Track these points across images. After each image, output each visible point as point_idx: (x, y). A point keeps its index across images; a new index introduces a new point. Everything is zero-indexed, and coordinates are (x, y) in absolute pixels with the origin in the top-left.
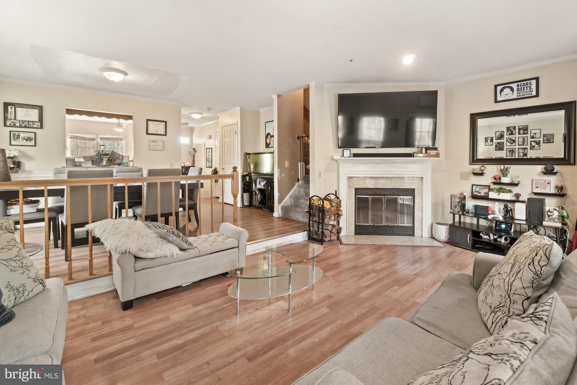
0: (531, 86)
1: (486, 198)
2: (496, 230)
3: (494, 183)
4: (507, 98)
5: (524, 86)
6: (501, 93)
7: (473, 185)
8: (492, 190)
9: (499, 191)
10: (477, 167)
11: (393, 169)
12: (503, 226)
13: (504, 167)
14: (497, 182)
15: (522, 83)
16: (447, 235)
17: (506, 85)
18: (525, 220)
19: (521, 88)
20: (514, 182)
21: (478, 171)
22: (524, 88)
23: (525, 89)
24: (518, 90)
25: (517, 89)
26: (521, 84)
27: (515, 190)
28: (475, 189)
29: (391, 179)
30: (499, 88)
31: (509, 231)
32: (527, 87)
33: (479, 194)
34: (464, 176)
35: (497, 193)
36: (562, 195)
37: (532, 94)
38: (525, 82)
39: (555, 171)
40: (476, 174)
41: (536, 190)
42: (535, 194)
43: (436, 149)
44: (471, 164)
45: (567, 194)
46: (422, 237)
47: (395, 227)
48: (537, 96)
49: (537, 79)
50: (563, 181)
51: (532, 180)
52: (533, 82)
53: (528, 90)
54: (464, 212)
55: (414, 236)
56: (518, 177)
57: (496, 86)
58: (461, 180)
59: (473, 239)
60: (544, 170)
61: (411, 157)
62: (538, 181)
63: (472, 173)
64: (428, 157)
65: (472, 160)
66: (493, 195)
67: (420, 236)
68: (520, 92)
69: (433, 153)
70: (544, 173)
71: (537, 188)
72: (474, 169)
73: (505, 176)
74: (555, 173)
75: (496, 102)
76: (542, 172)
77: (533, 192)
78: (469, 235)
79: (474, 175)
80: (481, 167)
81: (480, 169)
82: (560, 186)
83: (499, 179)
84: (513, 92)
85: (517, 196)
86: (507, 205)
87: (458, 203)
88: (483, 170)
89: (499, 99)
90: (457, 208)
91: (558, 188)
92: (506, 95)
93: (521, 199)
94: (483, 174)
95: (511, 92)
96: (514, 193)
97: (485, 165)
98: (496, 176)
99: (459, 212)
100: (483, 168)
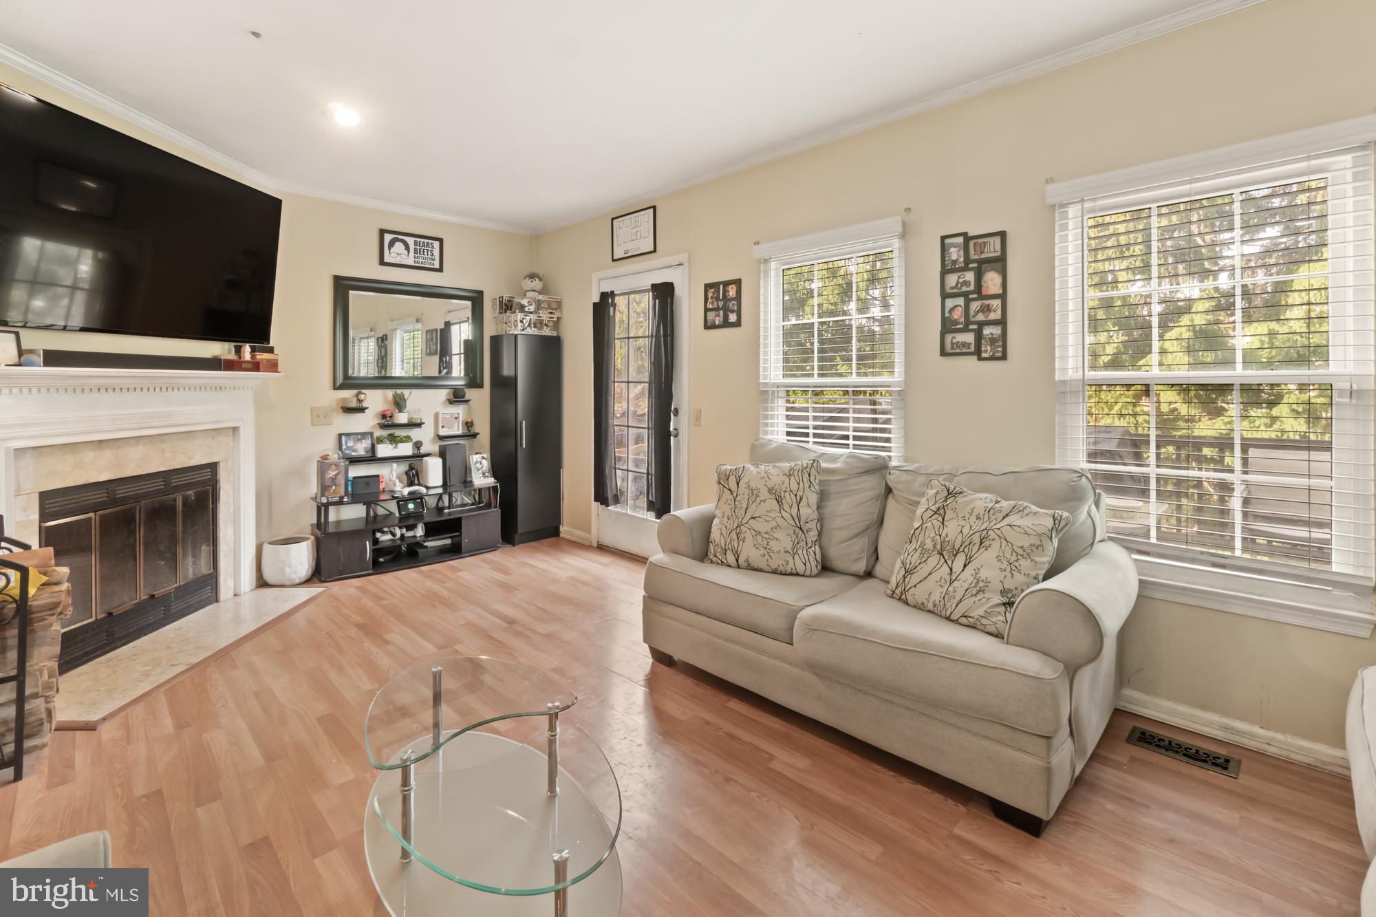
0: (433, 251)
1: (371, 458)
2: (402, 519)
3: (383, 427)
4: (398, 260)
5: (424, 248)
6: (390, 249)
7: (340, 435)
8: (380, 440)
9: (393, 440)
10: (348, 394)
12: (411, 506)
13: (395, 392)
14: (386, 421)
15: (422, 240)
16: (311, 561)
17: (399, 236)
18: (442, 486)
19: (420, 249)
20: (414, 421)
21: (354, 404)
22: (424, 250)
23: (426, 253)
24: (415, 250)
26: (420, 242)
27: (415, 434)
28: (346, 443)
29: (162, 442)
31: (422, 512)
32: (428, 250)
33: (354, 454)
34: (319, 417)
35: (394, 445)
36: (474, 436)
37: (433, 265)
38: (426, 241)
39: (467, 397)
40: (348, 410)
41: (443, 432)
42: (441, 438)
43: (271, 350)
44: (336, 387)
45: (478, 434)
46: (235, 595)
47: (172, 595)
48: (440, 270)
49: (441, 241)
50: (469, 412)
51: (436, 416)
52: (436, 244)
53: (429, 256)
54: (346, 497)
55: (217, 601)
56: (419, 410)
57: (382, 232)
58: (312, 425)
59: (373, 550)
60: (452, 397)
61: (220, 370)
62: (444, 416)
63: (342, 407)
64: (258, 371)
65: (340, 380)
66: (384, 450)
67: (231, 594)
68: (418, 255)
69: (268, 361)
70: (451, 402)
71: (443, 427)
72: (344, 399)
73: (400, 411)
74: (467, 401)
75: (382, 262)
76: (448, 400)
77: (438, 435)
78: (367, 542)
79: (344, 412)
80: (357, 395)
81: (358, 399)
82: (470, 420)
83: (391, 417)
84: (409, 252)
85: (418, 445)
86: (410, 465)
87: (333, 480)
88: (362, 401)
89: (387, 259)
90: (332, 491)
91: (469, 425)
92: (397, 253)
93: (423, 450)
94: (362, 410)
95: (406, 252)
96: (414, 440)
97: (363, 391)
98: (384, 411)
99: (341, 498)
100: (362, 397)
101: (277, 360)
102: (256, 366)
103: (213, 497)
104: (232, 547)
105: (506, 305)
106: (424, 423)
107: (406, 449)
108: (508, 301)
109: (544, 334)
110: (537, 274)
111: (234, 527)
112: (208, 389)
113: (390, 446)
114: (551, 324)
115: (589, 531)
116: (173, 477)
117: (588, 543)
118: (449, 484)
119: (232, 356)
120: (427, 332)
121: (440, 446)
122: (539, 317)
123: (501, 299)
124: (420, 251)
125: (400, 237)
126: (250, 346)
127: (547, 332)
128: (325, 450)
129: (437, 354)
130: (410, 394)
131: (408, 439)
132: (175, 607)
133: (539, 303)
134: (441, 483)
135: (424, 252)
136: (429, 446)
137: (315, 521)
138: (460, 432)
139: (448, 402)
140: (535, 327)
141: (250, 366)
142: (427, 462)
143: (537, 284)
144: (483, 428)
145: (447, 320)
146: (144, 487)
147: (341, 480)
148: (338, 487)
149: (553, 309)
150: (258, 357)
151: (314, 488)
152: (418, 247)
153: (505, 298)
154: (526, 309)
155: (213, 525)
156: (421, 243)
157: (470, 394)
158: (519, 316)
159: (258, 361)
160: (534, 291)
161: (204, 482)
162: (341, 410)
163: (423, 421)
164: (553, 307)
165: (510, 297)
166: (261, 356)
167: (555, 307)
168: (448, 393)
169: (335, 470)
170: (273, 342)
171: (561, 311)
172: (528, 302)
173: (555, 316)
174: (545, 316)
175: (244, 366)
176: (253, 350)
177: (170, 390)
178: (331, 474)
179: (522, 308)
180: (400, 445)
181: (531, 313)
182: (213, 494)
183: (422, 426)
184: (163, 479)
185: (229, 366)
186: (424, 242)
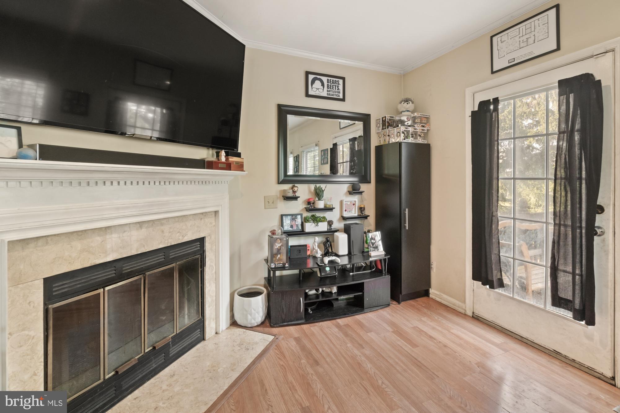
0: (339, 86)
1: (302, 233)
3: (308, 210)
4: (317, 93)
5: (333, 84)
6: (312, 86)
7: (282, 216)
8: (306, 220)
9: (316, 220)
10: (287, 187)
11: (166, 199)
12: (328, 269)
13: (316, 186)
14: (310, 207)
15: (332, 79)
16: (264, 309)
18: (347, 255)
19: (331, 85)
20: (328, 206)
21: (290, 194)
22: (333, 85)
23: (334, 88)
25: (327, 85)
27: (328, 215)
28: (286, 221)
29: (162, 224)
30: (311, 77)
32: (336, 86)
34: (269, 203)
35: (316, 224)
36: (366, 217)
37: (339, 96)
38: (334, 79)
39: (361, 190)
40: (287, 198)
41: (346, 215)
42: (344, 219)
43: (239, 155)
44: (280, 182)
45: (369, 216)
46: (216, 333)
47: (170, 343)
48: (343, 100)
49: (343, 79)
50: (362, 201)
51: (341, 202)
52: (341, 81)
53: (336, 90)
54: (287, 264)
55: (204, 339)
56: (331, 199)
57: (307, 73)
58: (265, 209)
59: (305, 304)
60: (351, 190)
61: (204, 168)
62: (346, 203)
63: (283, 196)
64: (230, 170)
65: (282, 177)
66: (310, 227)
67: (214, 333)
68: (330, 89)
69: (237, 163)
70: (350, 193)
71: (346, 211)
72: (284, 191)
73: (319, 199)
74: (361, 193)
75: (307, 95)
76: (348, 191)
77: (342, 216)
78: (301, 298)
79: (284, 199)
80: (292, 188)
81: (293, 190)
82: (363, 206)
83: (313, 203)
84: (324, 88)
85: (331, 223)
86: (327, 239)
87: (279, 250)
88: (296, 192)
89: (311, 92)
90: (278, 258)
91: (361, 209)
92: (316, 88)
93: (334, 226)
94: (295, 198)
95: (322, 87)
96: (328, 220)
97: (296, 185)
98: (309, 199)
99: (284, 264)
100: (296, 189)
101: (243, 162)
102: (228, 166)
103: (201, 262)
104: (214, 298)
105: (388, 122)
106: (334, 208)
107: (323, 227)
108: (390, 120)
109: (418, 142)
110: (409, 99)
111: (216, 283)
112: (197, 183)
113: (313, 224)
114: (422, 135)
115: (464, 302)
116: (171, 252)
117: (463, 312)
118: (352, 254)
119: (214, 159)
120: (322, 151)
121: (345, 225)
122: (415, 129)
123: (384, 119)
124: (331, 87)
125: (318, 77)
126: (225, 151)
127: (420, 141)
128: (273, 226)
129: (327, 163)
130: (326, 187)
131: (324, 219)
132: (173, 351)
133: (414, 118)
134: (347, 253)
135: (333, 87)
136: (338, 225)
137: (267, 276)
138: (356, 215)
139: (348, 193)
140: (412, 137)
141: (224, 166)
142: (338, 237)
143: (410, 106)
144: (371, 211)
145: (334, 143)
146: (148, 261)
147: (284, 250)
148: (282, 255)
149: (423, 123)
150: (230, 159)
151: (266, 253)
152: (329, 84)
153: (388, 118)
154: (406, 124)
155: (201, 284)
156: (331, 81)
157: (363, 187)
158: (402, 128)
159: (230, 162)
160: (408, 111)
161: (195, 253)
162: (282, 198)
163: (334, 206)
164: (423, 122)
165: (391, 117)
166: (233, 159)
167: (425, 122)
168: (348, 187)
169: (280, 242)
170: (240, 149)
171: (429, 125)
172: (407, 118)
173: (425, 129)
174: (419, 128)
175: (220, 165)
176: (227, 155)
177: (167, 183)
178: (277, 245)
179: (402, 122)
180: (320, 224)
181: (409, 126)
182: (201, 261)
183: (333, 210)
184: (164, 254)
185: (209, 165)
186: (333, 80)
